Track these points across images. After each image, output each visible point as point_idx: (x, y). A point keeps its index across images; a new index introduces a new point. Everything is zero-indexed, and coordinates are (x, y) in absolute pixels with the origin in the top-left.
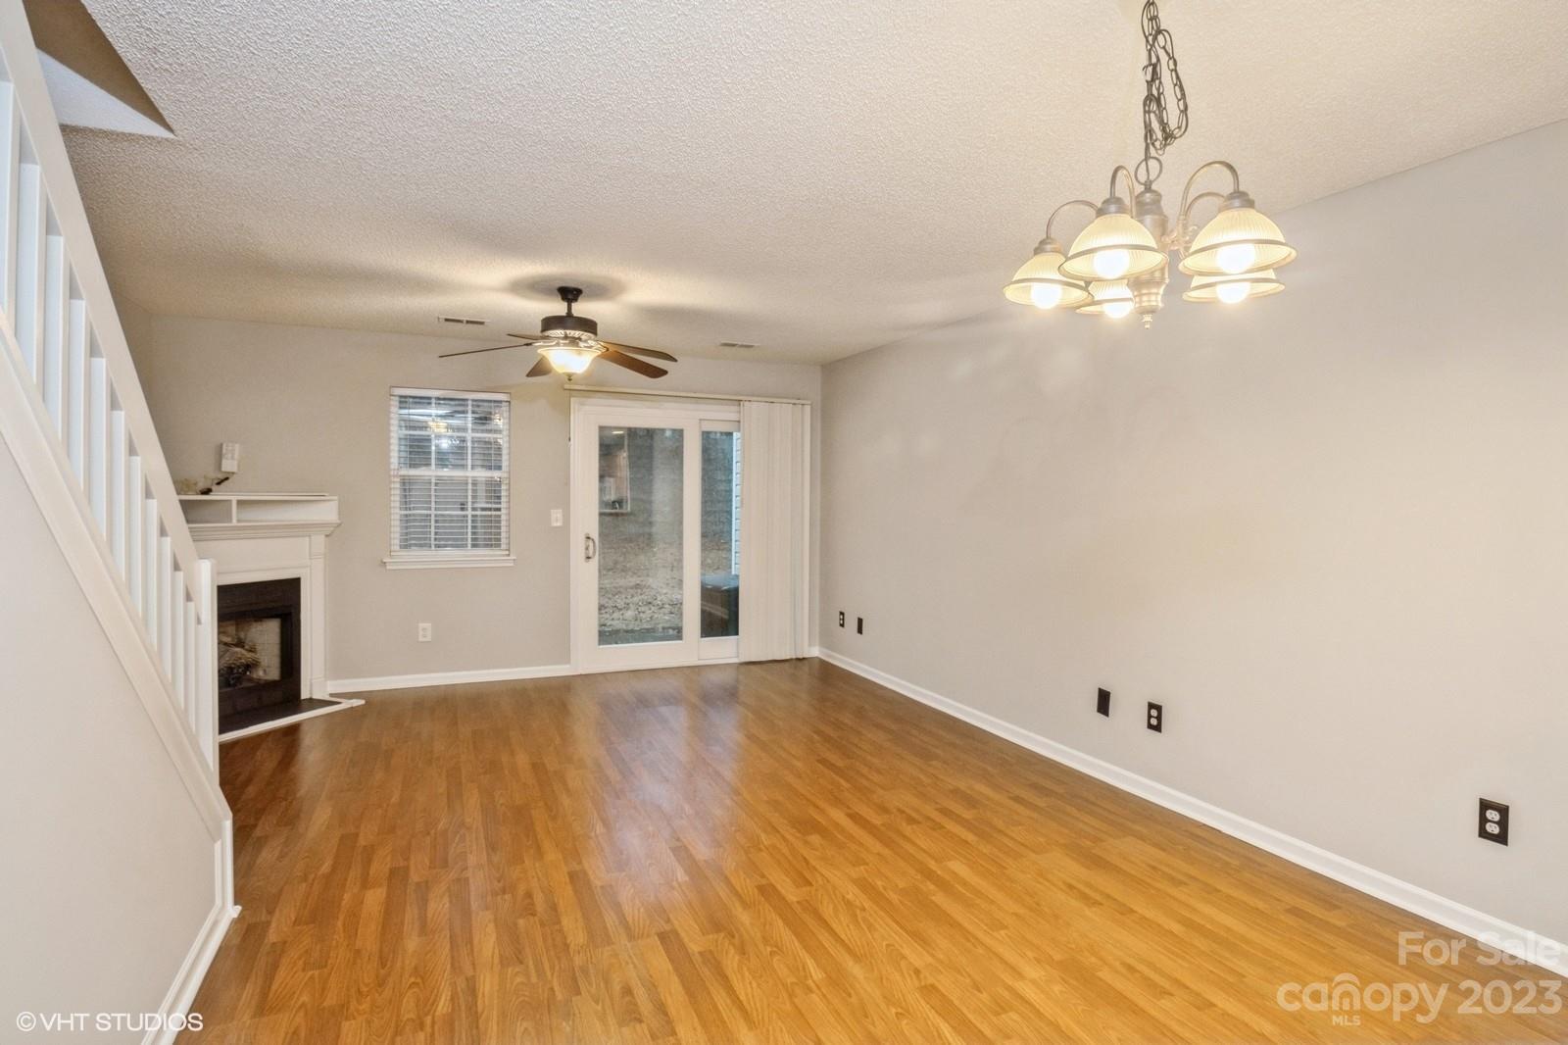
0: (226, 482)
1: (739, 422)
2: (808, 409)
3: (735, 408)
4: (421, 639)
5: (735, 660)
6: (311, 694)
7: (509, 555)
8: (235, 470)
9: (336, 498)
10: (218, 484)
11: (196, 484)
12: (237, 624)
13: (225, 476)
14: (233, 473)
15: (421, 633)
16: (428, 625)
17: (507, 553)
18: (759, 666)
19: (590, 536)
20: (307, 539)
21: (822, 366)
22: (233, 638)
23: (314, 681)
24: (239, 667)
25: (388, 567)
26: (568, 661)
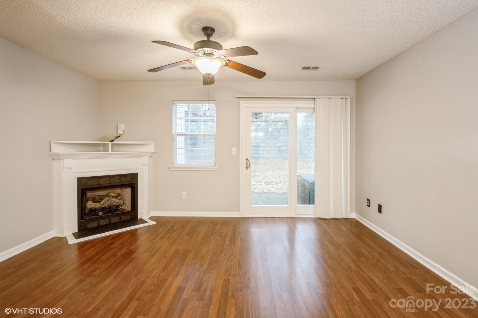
0: (119, 138)
1: (314, 108)
2: (349, 100)
3: (313, 102)
4: (183, 198)
5: (313, 216)
6: (142, 217)
7: (215, 166)
8: (122, 133)
9: (153, 143)
10: (116, 138)
11: (109, 138)
12: (121, 189)
13: (119, 136)
14: (122, 134)
15: (183, 195)
16: (185, 193)
17: (215, 165)
18: (324, 221)
19: (248, 159)
20: (141, 158)
21: (356, 80)
22: (116, 194)
23: (144, 212)
24: (114, 206)
25: (171, 169)
26: (239, 211)
